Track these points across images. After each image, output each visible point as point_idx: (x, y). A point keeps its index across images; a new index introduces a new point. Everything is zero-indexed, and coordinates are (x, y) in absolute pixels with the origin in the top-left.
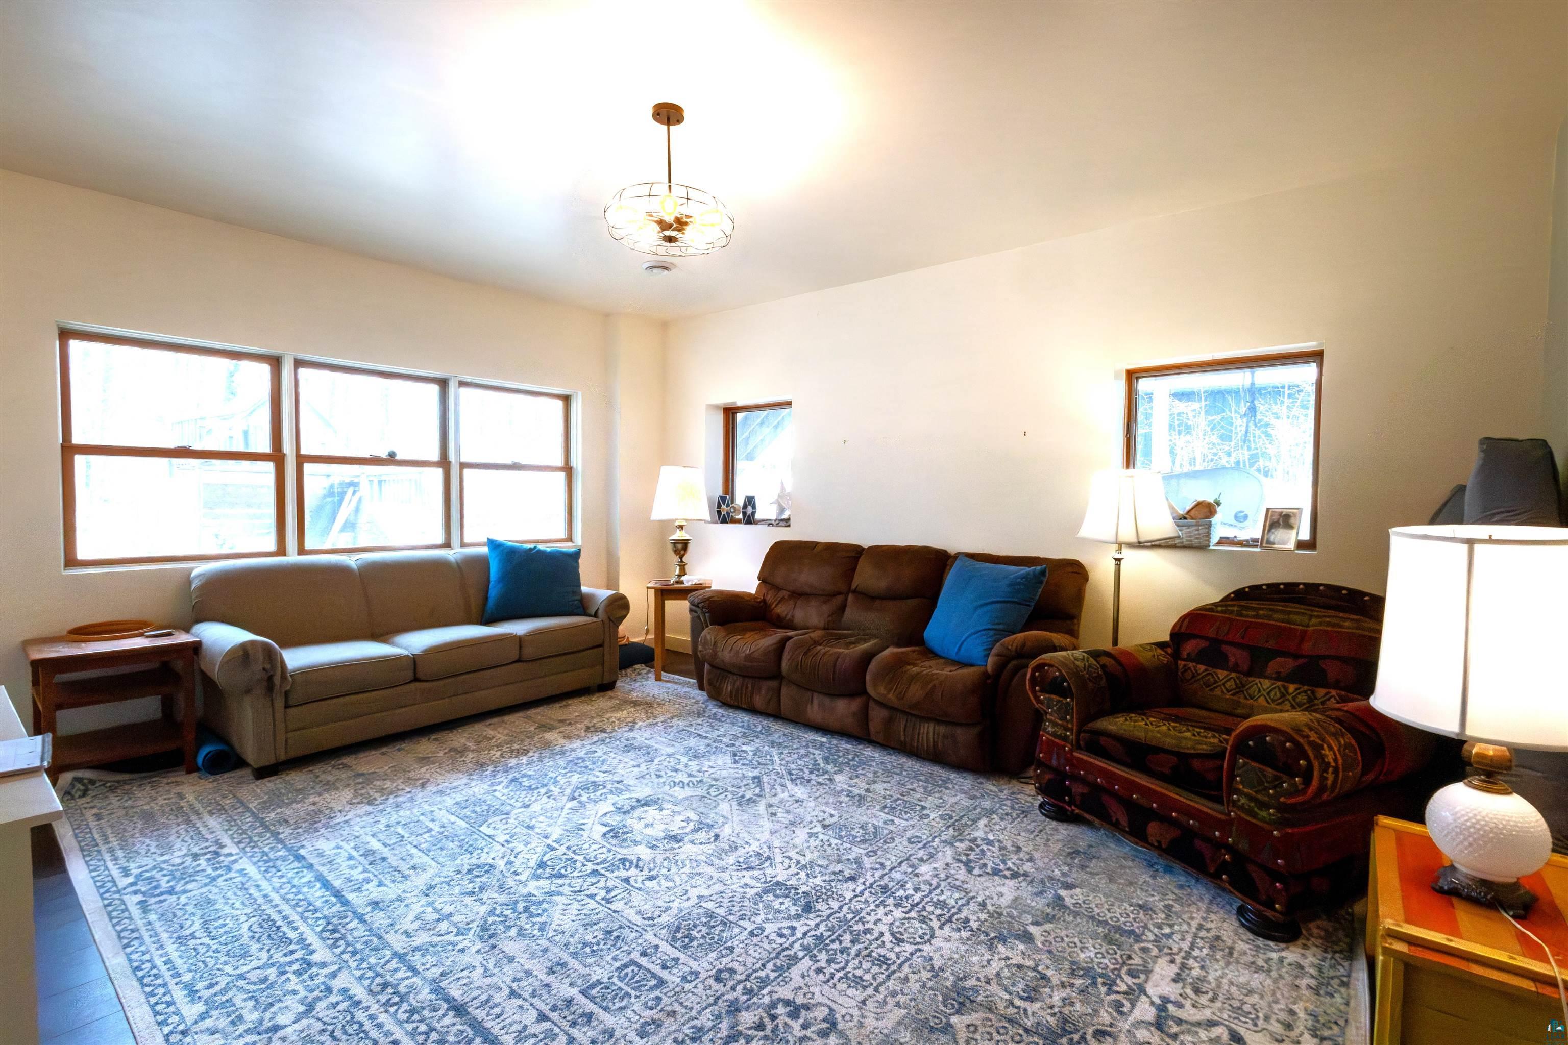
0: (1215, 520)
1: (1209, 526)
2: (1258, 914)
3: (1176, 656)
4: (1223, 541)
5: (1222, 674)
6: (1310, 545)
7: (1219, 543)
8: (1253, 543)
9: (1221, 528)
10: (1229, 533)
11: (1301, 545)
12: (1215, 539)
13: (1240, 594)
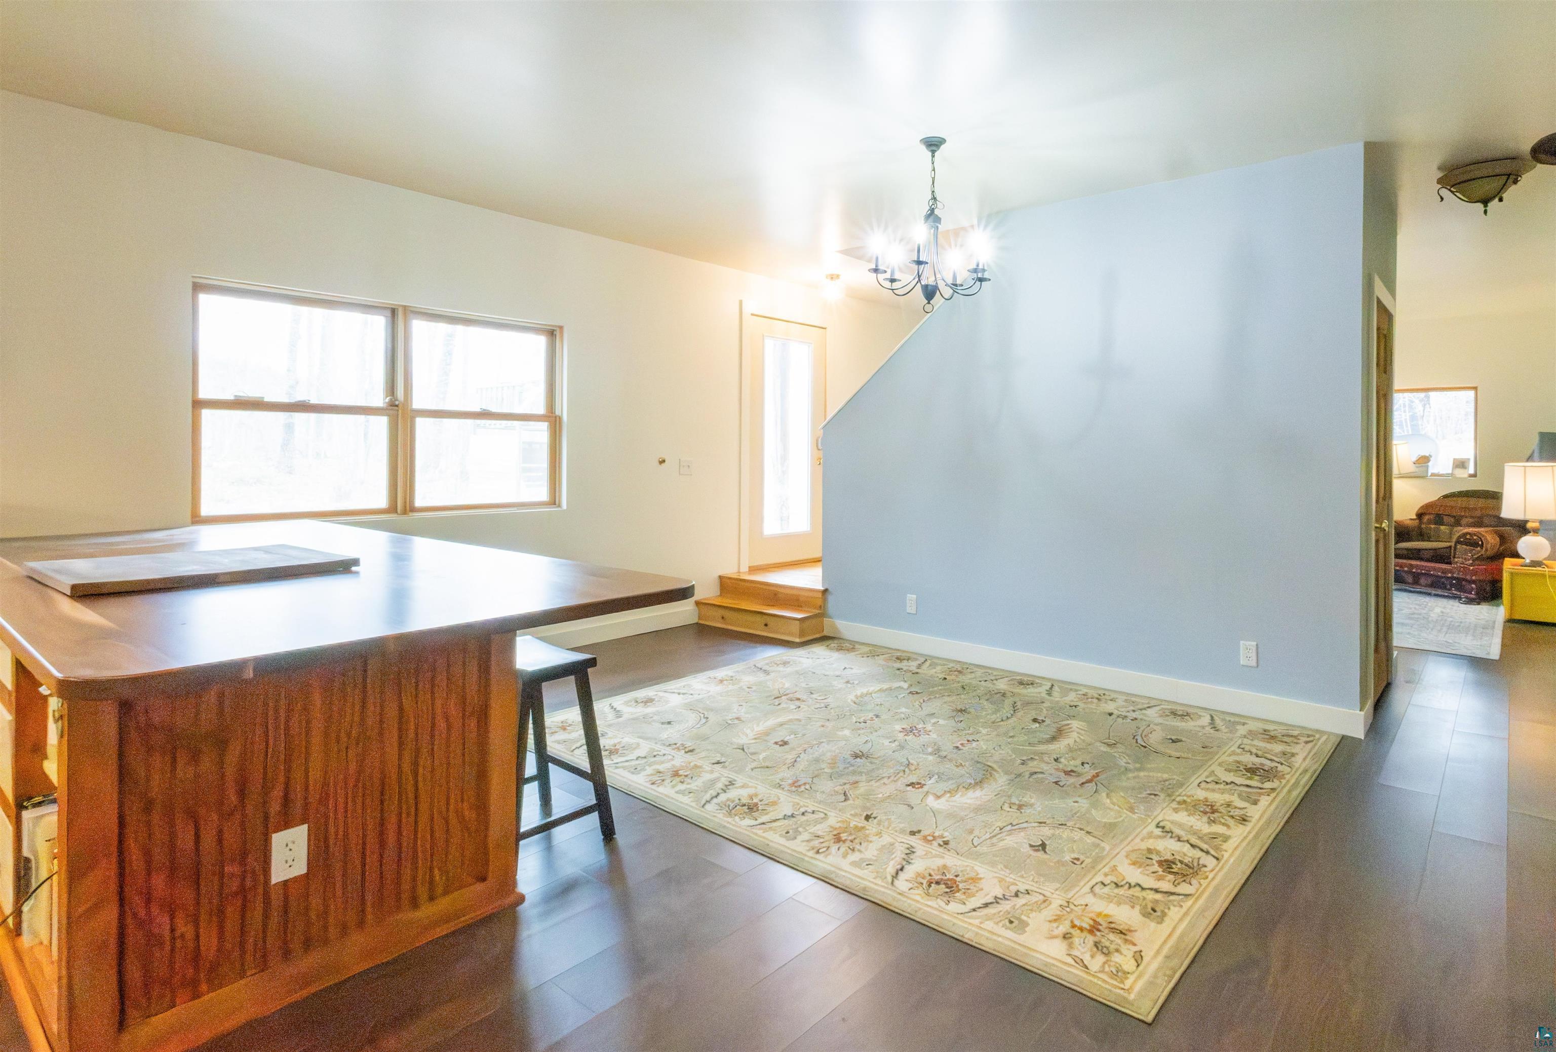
0: (1430, 464)
1: (1428, 466)
2: (1466, 598)
3: (1421, 522)
4: (1433, 475)
5: (1442, 528)
6: (1475, 475)
7: (1431, 476)
8: (1448, 475)
9: (1433, 468)
10: (1435, 471)
11: (1471, 476)
12: (1429, 474)
13: (1445, 497)
